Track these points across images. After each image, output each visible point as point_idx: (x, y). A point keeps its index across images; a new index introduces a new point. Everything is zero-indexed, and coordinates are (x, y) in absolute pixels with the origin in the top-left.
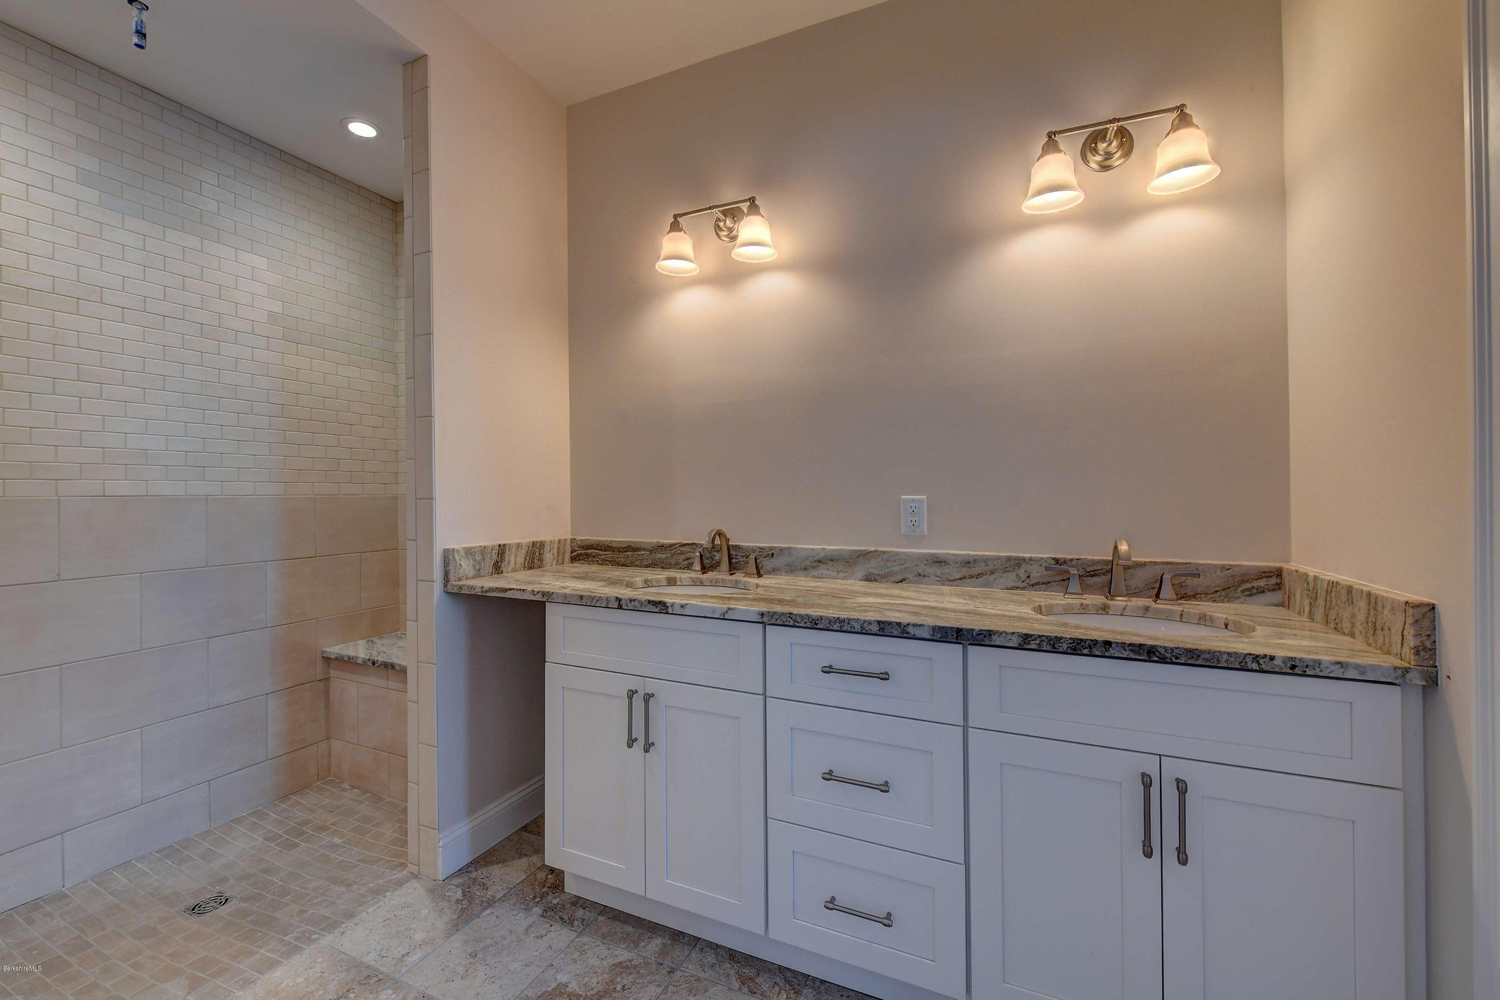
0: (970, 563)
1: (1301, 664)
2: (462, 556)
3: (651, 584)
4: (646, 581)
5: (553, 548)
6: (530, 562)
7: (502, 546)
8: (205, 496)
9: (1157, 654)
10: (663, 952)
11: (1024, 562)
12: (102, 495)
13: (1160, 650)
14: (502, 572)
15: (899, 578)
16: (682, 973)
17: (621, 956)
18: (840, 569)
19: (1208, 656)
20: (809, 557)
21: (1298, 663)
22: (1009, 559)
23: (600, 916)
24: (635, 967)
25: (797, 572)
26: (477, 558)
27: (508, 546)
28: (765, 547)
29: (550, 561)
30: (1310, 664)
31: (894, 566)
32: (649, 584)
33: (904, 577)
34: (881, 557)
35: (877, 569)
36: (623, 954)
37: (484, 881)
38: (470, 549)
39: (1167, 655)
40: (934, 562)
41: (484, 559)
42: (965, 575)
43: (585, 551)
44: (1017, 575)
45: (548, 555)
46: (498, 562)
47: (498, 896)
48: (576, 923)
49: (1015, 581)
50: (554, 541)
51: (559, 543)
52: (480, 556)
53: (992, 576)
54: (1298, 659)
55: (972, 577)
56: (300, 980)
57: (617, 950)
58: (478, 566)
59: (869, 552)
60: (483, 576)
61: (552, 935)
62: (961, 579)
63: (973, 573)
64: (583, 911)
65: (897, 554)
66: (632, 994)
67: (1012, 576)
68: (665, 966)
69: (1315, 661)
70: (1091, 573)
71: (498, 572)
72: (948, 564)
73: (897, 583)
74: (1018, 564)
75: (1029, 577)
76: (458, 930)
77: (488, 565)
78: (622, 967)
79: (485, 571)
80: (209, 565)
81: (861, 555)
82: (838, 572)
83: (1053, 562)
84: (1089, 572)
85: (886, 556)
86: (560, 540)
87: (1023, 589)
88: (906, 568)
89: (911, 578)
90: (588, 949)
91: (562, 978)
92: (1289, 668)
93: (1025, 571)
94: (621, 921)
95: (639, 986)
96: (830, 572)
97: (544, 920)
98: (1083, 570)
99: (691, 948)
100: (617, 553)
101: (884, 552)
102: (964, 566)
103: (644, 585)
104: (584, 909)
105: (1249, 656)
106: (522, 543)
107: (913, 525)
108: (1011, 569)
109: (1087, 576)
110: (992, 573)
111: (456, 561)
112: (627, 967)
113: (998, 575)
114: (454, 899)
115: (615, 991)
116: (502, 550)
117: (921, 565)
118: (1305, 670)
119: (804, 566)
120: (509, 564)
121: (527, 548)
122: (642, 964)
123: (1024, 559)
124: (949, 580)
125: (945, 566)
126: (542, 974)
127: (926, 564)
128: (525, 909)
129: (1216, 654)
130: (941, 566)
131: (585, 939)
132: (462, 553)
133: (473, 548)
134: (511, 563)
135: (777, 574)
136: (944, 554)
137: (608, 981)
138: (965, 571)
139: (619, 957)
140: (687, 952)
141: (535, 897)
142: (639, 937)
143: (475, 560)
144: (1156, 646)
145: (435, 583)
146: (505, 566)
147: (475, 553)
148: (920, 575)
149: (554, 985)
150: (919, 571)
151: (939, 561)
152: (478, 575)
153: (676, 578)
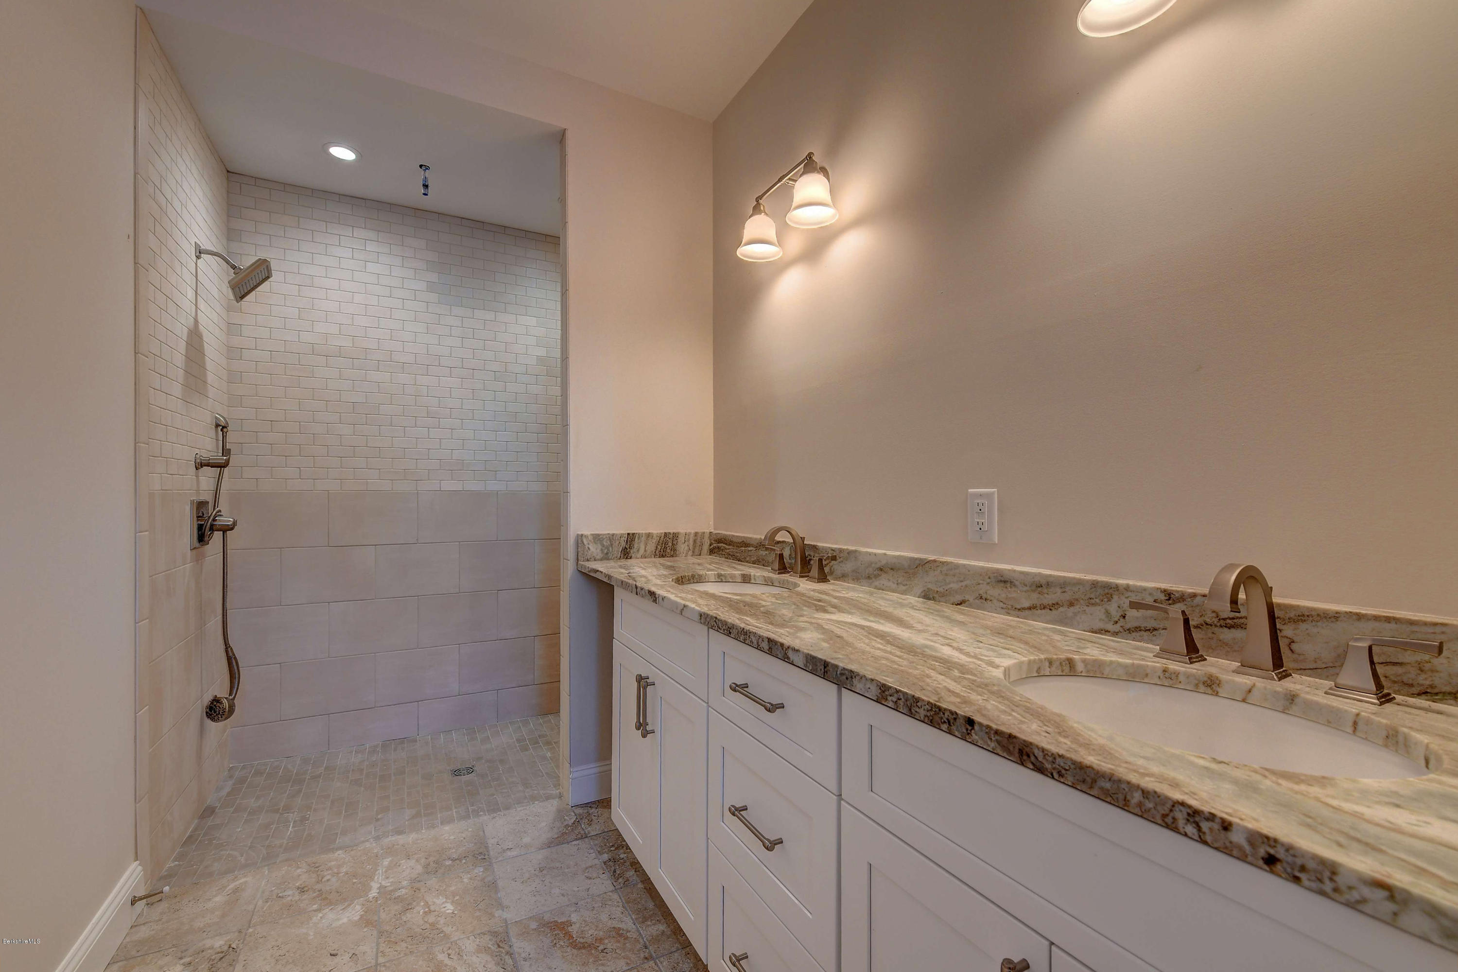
0: (1042, 587)
1: (1290, 859)
2: (590, 541)
3: (725, 579)
4: (719, 576)
5: (689, 540)
6: (662, 551)
7: (631, 535)
8: (496, 492)
9: (1033, 758)
10: (656, 940)
11: (1116, 593)
12: (439, 490)
13: (1036, 752)
14: (631, 557)
15: (959, 598)
16: (654, 964)
17: (625, 924)
18: (899, 581)
19: (1108, 785)
20: (872, 563)
21: (1280, 854)
22: (1094, 585)
23: (641, 883)
24: (626, 938)
25: (863, 580)
26: (605, 543)
27: (637, 535)
28: (836, 548)
29: (685, 552)
30: (1311, 865)
31: (954, 582)
32: (723, 579)
33: (964, 599)
34: (939, 569)
35: (936, 584)
36: (628, 924)
37: (593, 818)
38: (599, 535)
39: (1047, 765)
40: (998, 581)
41: (612, 545)
42: (1036, 604)
43: (718, 545)
44: (1107, 612)
45: (683, 546)
46: (627, 549)
47: (593, 833)
48: (620, 880)
49: (1103, 620)
50: (690, 533)
51: (696, 536)
52: (608, 542)
53: (1072, 608)
54: (1283, 845)
55: (1044, 608)
56: (452, 837)
57: (627, 917)
58: (606, 550)
59: (928, 562)
60: (611, 559)
61: (597, 881)
62: (1030, 608)
63: (1045, 602)
64: (634, 872)
65: (957, 566)
66: (605, 958)
67: (1098, 612)
68: (647, 951)
69: (1323, 862)
70: (1228, 621)
71: (627, 557)
72: (1015, 586)
73: (956, 605)
74: (1108, 594)
75: (1124, 617)
76: (550, 847)
77: (617, 550)
78: (619, 934)
79: (613, 555)
80: (499, 539)
81: (919, 565)
82: (897, 584)
83: (1162, 597)
84: (1224, 619)
85: (945, 568)
86: (696, 534)
87: (1116, 634)
88: (966, 586)
89: (971, 600)
90: (609, 905)
91: (574, 918)
92: (1263, 859)
93: (1119, 607)
94: (651, 895)
95: (614, 956)
96: (890, 584)
97: (604, 866)
98: (1214, 615)
99: (680, 947)
100: (735, 547)
101: (943, 563)
102: (1034, 591)
103: (717, 579)
104: (635, 871)
105: (1181, 808)
106: (652, 533)
107: (980, 529)
108: (1098, 601)
109: (1221, 626)
110: (1071, 604)
111: (584, 544)
112: (621, 935)
113: (1080, 608)
114: (566, 823)
115: (596, 949)
116: (631, 538)
117: (983, 584)
118: (1298, 874)
119: (868, 574)
120: (638, 551)
121: (658, 538)
122: (633, 939)
123: (1117, 587)
124: (1015, 608)
125: (1011, 587)
126: (566, 907)
127: (988, 583)
128: (599, 852)
129: (1123, 786)
130: (1006, 587)
131: (615, 896)
132: (590, 538)
133: (601, 535)
134: (640, 550)
135: (845, 581)
136: (1009, 570)
137: (599, 938)
138: (1034, 598)
139: (623, 923)
140: (674, 949)
141: (613, 846)
142: (651, 916)
143: (603, 546)
144: (1031, 743)
145: (569, 562)
146: (634, 552)
147: (603, 540)
148: (981, 598)
149: (564, 919)
150: (981, 592)
151: (1003, 580)
152: (606, 557)
153: (750, 575)
